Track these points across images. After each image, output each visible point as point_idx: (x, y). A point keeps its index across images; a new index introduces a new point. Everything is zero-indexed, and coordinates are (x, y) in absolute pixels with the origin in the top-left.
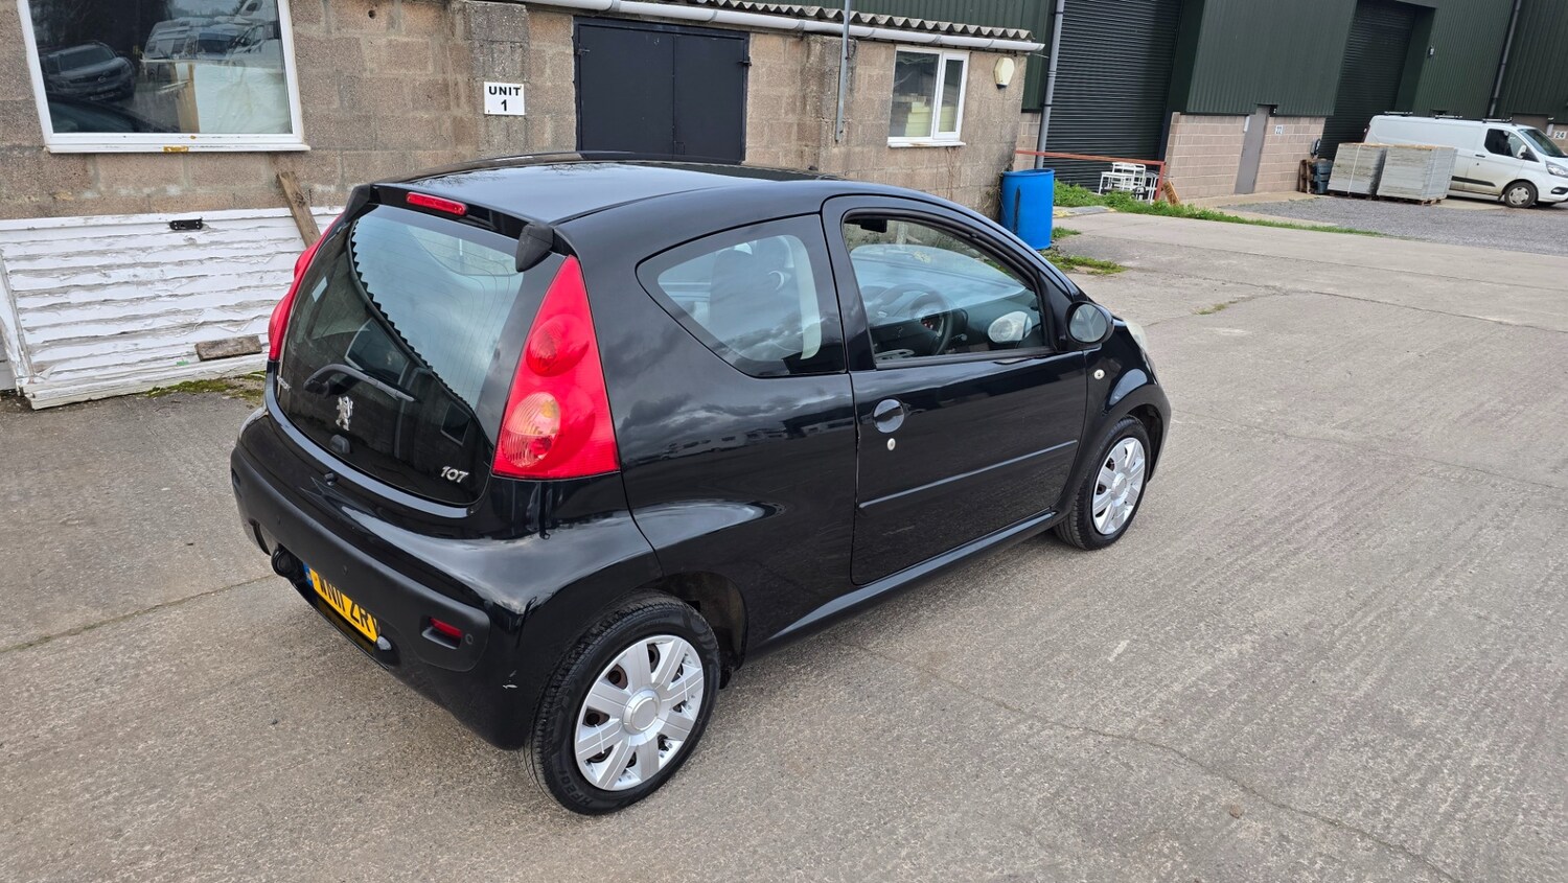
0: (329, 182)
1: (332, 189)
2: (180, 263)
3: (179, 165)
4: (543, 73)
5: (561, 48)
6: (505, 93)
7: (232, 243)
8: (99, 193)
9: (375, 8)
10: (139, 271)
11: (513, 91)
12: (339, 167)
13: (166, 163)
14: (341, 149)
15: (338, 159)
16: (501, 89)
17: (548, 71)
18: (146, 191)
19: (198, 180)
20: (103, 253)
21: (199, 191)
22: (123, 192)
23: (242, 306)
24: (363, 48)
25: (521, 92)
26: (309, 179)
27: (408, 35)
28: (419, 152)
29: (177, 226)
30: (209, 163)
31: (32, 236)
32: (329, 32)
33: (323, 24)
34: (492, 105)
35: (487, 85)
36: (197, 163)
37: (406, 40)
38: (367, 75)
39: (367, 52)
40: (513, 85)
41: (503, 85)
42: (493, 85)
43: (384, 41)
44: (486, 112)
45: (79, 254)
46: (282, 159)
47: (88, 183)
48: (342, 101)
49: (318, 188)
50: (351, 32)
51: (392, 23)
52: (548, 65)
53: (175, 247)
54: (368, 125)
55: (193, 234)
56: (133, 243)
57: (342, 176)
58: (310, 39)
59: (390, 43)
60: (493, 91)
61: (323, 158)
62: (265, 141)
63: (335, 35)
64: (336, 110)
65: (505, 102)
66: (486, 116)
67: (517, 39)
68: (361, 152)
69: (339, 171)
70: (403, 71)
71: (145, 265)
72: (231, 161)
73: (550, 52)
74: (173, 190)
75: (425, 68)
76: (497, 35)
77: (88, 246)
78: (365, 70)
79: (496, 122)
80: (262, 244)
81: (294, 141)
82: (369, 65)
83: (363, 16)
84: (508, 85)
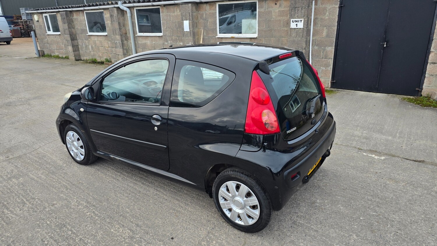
3: (234, 40)
4: (325, 14)
5: (334, 6)
6: (297, 22)
9: (276, 2)
11: (300, 21)
13: (232, 40)
14: (265, 37)
15: (264, 40)
16: (296, 21)
17: (327, 14)
24: (272, 13)
25: (302, 21)
27: (284, 8)
30: (239, 40)
32: (265, 10)
33: (264, 8)
34: (293, 25)
35: (292, 20)
36: (237, 40)
37: (283, 9)
38: (273, 19)
39: (273, 14)
40: (300, 20)
41: (297, 20)
42: (293, 20)
43: (278, 10)
44: (291, 28)
46: (252, 39)
48: (266, 26)
50: (270, 9)
51: (280, 6)
52: (328, 12)
54: (271, 32)
58: (261, 12)
59: (279, 11)
60: (293, 22)
61: (260, 39)
62: (250, 35)
63: (267, 10)
64: (264, 28)
65: (297, 25)
66: (291, 29)
67: (304, 6)
68: (269, 38)
70: (281, 18)
72: (243, 40)
73: (329, 7)
75: (287, 16)
76: (297, 6)
78: (272, 18)
79: (294, 30)
81: (255, 36)
82: (273, 17)
83: (273, 5)
84: (298, 20)
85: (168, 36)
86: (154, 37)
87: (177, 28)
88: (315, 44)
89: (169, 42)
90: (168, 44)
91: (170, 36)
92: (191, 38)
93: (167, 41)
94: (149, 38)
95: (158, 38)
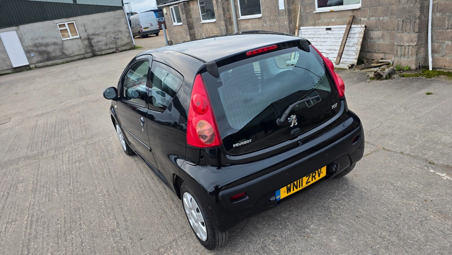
0: (365, 17)
1: (366, 19)
2: (324, 38)
3: (334, 14)
7: (334, 34)
8: (321, 21)
10: (317, 39)
12: (368, 12)
13: (332, 14)
14: (370, 7)
15: (368, 10)
18: (329, 20)
19: (337, 18)
20: (314, 34)
21: (338, 20)
22: (325, 21)
23: (330, 50)
26: (361, 16)
28: (393, 6)
29: (328, 29)
30: (340, 13)
31: (307, 30)
36: (337, 13)
45: (311, 34)
46: (355, 11)
47: (320, 19)
49: (363, 19)
53: (325, 34)
55: (329, 31)
56: (319, 33)
57: (369, 15)
61: (365, 10)
62: (352, 6)
68: (375, 7)
69: (368, 14)
71: (319, 38)
72: (344, 12)
74: (333, 20)
77: (313, 33)
80: (340, 35)
81: (358, 6)
85: (266, 17)
86: (254, 20)
87: (275, 7)
88: (437, 10)
89: (268, 23)
90: (267, 25)
91: (269, 16)
92: (286, 17)
93: (266, 23)
94: (250, 21)
95: (257, 19)
